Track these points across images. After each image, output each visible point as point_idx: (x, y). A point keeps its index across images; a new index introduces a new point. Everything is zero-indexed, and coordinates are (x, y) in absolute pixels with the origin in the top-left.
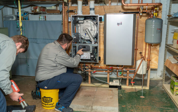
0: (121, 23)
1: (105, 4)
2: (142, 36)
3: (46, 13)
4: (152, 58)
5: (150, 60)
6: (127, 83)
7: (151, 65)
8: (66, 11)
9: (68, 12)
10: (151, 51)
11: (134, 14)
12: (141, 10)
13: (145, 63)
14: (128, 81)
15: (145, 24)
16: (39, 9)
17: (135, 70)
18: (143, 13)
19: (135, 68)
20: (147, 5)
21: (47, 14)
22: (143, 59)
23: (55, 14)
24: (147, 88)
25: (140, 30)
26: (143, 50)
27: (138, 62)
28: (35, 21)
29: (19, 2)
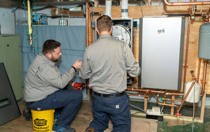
0: (164, 31)
1: (144, 3)
2: (194, 48)
3: (68, 16)
4: (208, 79)
5: (205, 83)
6: (172, 113)
7: (207, 89)
8: (90, 13)
9: (92, 14)
10: (207, 70)
11: (182, 17)
12: (193, 12)
13: (198, 87)
14: (172, 110)
15: (199, 31)
16: (58, 11)
17: (183, 96)
18: (196, 15)
19: (183, 93)
20: (202, 4)
21: (70, 17)
22: (194, 81)
23: (80, 17)
24: (201, 121)
25: (192, 39)
26: (195, 68)
27: (188, 85)
28: (53, 26)
29: (28, 2)
